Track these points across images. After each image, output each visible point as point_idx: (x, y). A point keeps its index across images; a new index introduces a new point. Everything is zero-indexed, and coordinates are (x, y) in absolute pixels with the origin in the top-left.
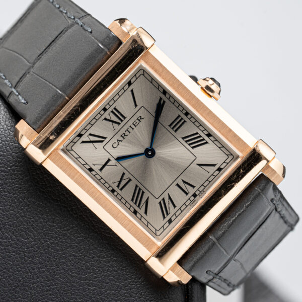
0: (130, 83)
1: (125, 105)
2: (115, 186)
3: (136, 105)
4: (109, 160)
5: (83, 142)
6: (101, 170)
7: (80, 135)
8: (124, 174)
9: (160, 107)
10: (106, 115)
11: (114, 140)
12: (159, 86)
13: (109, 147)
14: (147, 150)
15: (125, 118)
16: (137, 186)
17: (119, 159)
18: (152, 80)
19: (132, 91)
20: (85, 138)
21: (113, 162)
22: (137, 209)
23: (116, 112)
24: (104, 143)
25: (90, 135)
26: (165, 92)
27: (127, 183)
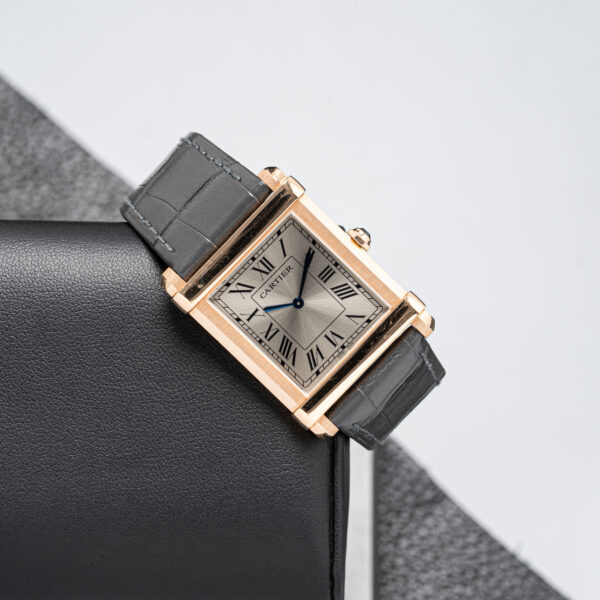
0: (279, 233)
1: (274, 255)
2: (262, 337)
3: (285, 255)
4: (257, 310)
5: (231, 291)
6: (248, 320)
7: (228, 285)
8: (272, 324)
9: (309, 257)
10: (254, 264)
11: (263, 290)
12: (308, 236)
13: (257, 297)
14: (295, 301)
15: (273, 267)
16: (284, 337)
17: (267, 309)
18: (302, 230)
19: (281, 241)
20: (232, 287)
21: (261, 312)
22: (285, 360)
23: (265, 261)
24: (252, 293)
25: (239, 284)
26: (314, 242)
27: (275, 333)
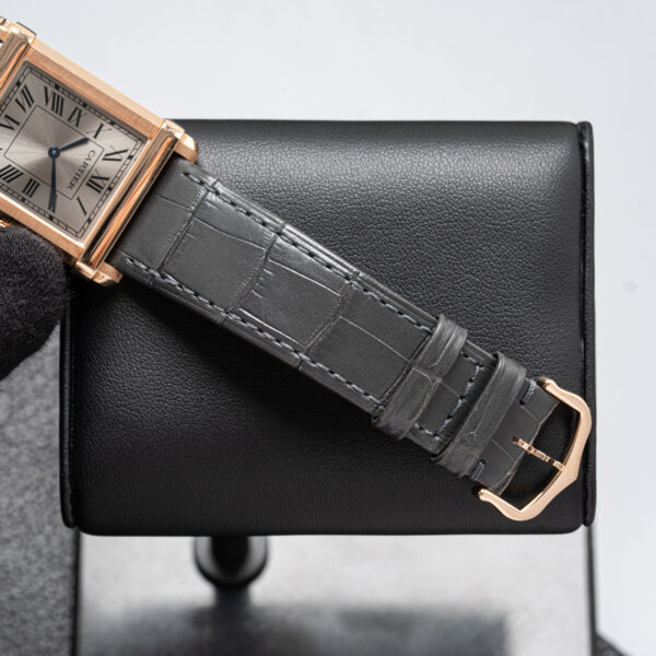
0: (89, 221)
1: (89, 197)
2: (84, 111)
3: (78, 199)
4: (95, 137)
5: (126, 151)
6: (102, 125)
7: (130, 157)
8: (77, 125)
9: (52, 205)
10: (107, 183)
11: (94, 159)
12: (58, 223)
13: (98, 151)
14: (58, 155)
15: (88, 184)
16: (61, 115)
17: (84, 141)
18: (66, 228)
19: (85, 213)
20: (125, 155)
21: (90, 136)
22: (56, 91)
23: (98, 188)
24: (104, 154)
25: (119, 160)
26: (51, 218)
27: (71, 116)
